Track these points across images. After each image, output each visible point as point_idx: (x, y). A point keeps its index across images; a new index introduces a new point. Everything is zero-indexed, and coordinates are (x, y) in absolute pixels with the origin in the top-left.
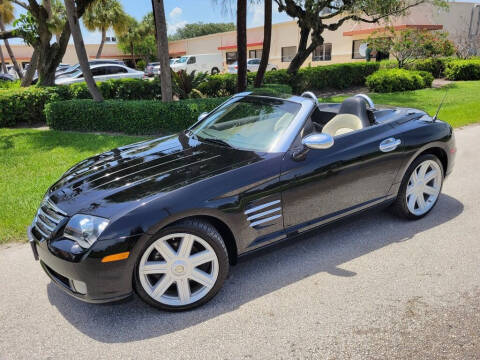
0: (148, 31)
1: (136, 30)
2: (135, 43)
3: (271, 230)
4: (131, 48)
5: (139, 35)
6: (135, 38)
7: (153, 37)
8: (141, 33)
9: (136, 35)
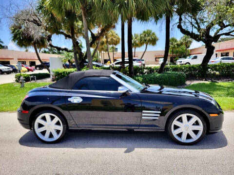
4: (172, 52)
6: (174, 47)
9: (174, 45)
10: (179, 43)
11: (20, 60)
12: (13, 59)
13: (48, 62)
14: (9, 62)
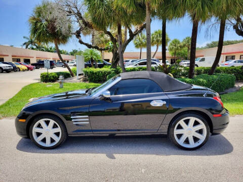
0: (184, 46)
1: (179, 45)
2: (177, 51)
3: (83, 128)
4: (175, 54)
5: (179, 48)
6: (177, 49)
7: (187, 48)
8: (181, 47)
9: (178, 47)
10: (182, 44)
11: (14, 58)
12: (8, 56)
13: (42, 60)
14: (3, 59)
